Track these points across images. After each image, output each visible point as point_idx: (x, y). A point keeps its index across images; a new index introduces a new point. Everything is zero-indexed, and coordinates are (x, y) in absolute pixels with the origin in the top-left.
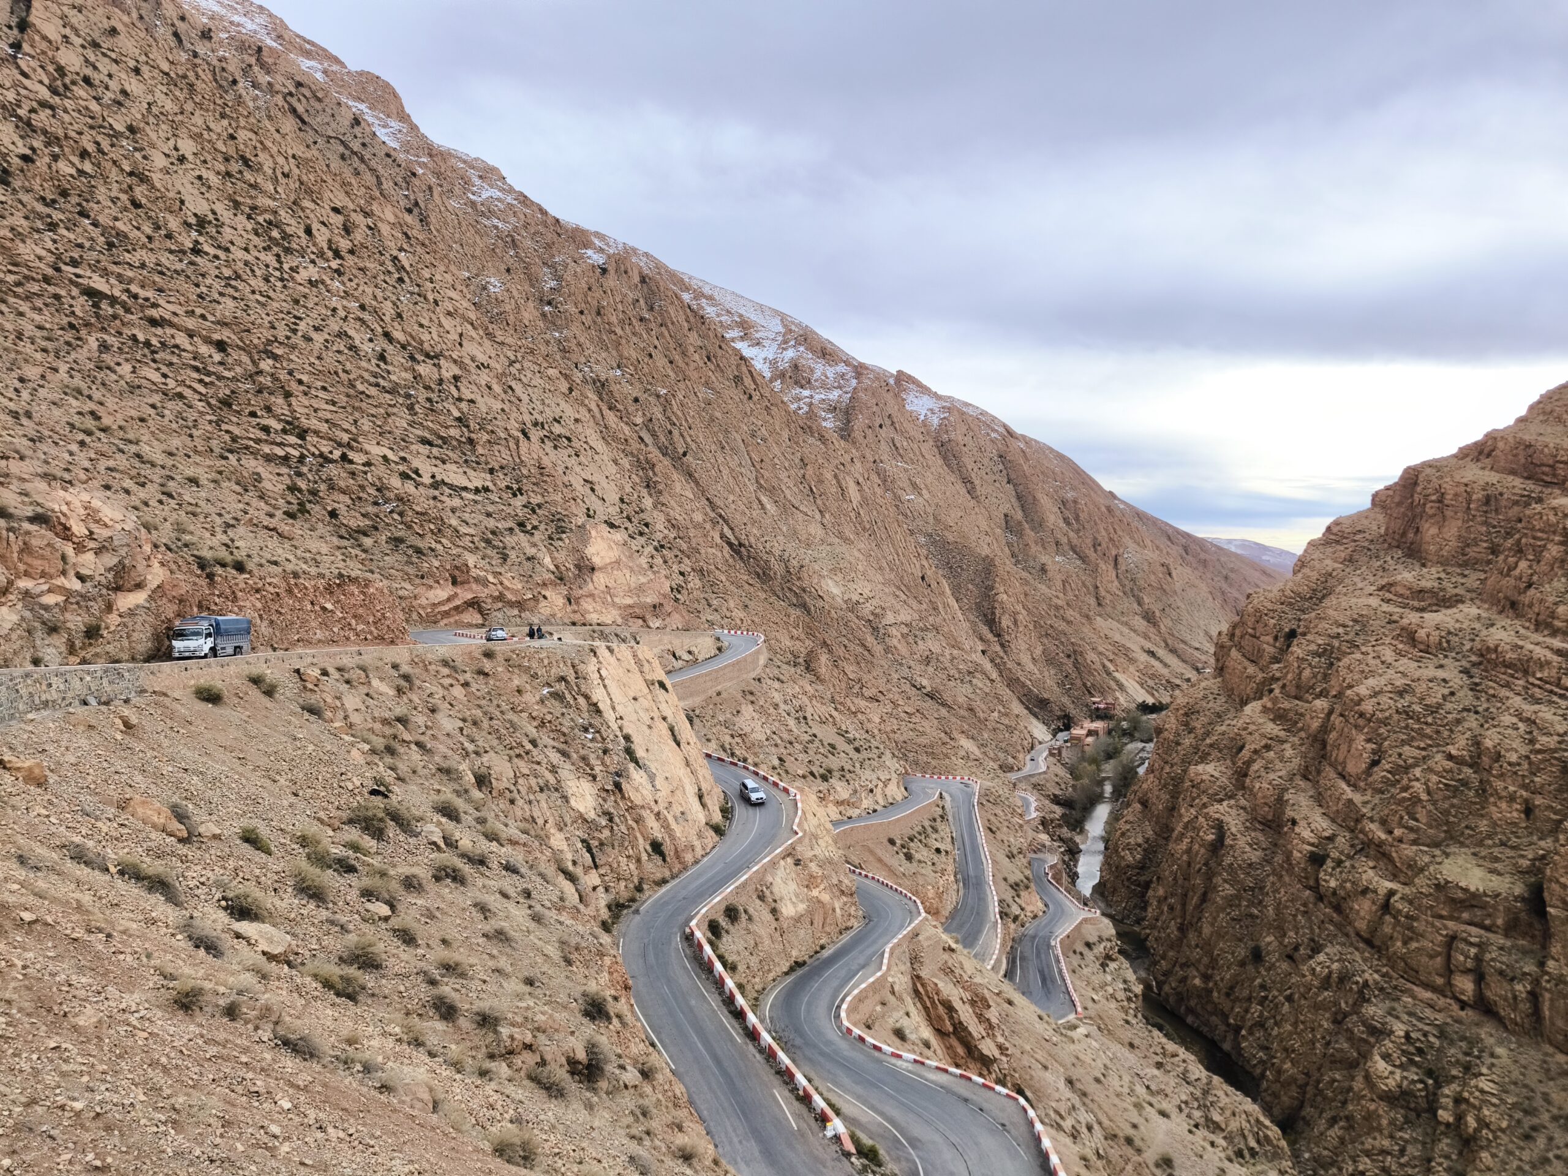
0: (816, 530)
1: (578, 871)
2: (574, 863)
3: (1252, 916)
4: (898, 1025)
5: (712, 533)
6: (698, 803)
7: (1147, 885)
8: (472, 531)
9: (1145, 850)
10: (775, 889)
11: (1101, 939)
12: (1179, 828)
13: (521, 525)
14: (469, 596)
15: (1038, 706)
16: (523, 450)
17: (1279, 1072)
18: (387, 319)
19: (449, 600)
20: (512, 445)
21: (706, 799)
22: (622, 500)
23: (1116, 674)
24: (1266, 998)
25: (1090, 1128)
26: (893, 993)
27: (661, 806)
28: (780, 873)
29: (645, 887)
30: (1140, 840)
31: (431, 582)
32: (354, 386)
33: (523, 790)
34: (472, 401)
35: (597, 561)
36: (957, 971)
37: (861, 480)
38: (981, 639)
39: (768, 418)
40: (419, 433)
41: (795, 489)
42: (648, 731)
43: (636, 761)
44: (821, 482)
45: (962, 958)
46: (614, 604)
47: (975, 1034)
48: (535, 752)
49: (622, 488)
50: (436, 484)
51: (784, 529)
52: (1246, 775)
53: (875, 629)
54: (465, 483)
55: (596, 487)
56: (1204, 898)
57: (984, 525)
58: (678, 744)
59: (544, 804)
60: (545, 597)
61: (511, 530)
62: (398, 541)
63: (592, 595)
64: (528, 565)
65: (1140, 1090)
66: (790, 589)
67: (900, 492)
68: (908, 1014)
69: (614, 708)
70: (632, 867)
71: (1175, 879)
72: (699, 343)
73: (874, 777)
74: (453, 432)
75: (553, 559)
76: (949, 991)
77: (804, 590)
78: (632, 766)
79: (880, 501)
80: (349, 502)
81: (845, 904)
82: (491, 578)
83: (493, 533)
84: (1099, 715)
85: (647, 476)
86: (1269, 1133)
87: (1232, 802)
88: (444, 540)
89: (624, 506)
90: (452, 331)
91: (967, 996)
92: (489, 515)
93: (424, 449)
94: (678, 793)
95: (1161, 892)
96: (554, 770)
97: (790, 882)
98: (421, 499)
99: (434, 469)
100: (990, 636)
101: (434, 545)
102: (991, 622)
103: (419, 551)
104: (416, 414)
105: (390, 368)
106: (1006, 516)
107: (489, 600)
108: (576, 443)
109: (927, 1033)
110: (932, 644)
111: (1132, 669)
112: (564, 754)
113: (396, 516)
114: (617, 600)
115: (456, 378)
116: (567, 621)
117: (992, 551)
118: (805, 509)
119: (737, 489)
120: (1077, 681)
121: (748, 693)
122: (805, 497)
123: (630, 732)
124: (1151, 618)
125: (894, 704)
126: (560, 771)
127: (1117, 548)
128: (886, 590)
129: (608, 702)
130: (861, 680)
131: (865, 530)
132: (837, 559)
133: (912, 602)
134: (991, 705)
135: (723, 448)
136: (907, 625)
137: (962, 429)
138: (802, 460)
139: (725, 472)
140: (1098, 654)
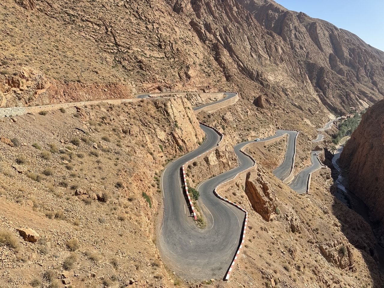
0: (268, 62)
1: (155, 153)
2: (155, 151)
6: (195, 137)
7: (352, 159)
8: (158, 69)
10: (209, 158)
14: (157, 86)
15: (334, 110)
16: (174, 46)
19: (152, 87)
20: (171, 45)
21: (198, 136)
23: (360, 100)
26: (236, 184)
27: (183, 138)
28: (212, 154)
29: (177, 157)
31: (147, 82)
32: (130, 33)
33: (141, 134)
34: (161, 34)
35: (191, 75)
41: (262, 50)
43: (177, 127)
44: (270, 48)
45: (262, 177)
46: (196, 86)
47: (262, 195)
48: (150, 125)
49: (204, 54)
50: (151, 57)
51: (258, 62)
52: (383, 130)
53: (283, 90)
54: (158, 56)
55: (197, 55)
58: (191, 122)
60: (177, 85)
61: (169, 68)
62: (139, 72)
63: (190, 84)
64: (172, 77)
65: (319, 211)
66: (258, 79)
70: (174, 152)
73: (265, 130)
74: (156, 43)
75: (179, 75)
76: (255, 184)
80: (128, 63)
82: (162, 81)
83: (164, 69)
84: (351, 112)
88: (151, 72)
89: (205, 60)
90: (157, 15)
91: (261, 186)
92: (163, 64)
93: (148, 48)
94: (189, 135)
97: (214, 157)
98: (146, 61)
99: (150, 53)
102: (321, 86)
103: (144, 75)
107: (162, 87)
108: (192, 43)
109: (244, 194)
110: (301, 93)
112: (159, 125)
113: (139, 66)
116: (183, 91)
117: (325, 65)
118: (265, 56)
119: (245, 52)
120: (347, 103)
121: (229, 109)
122: (265, 53)
123: (177, 120)
124: (375, 83)
125: (284, 110)
126: (156, 129)
127: (367, 63)
128: (288, 78)
129: (172, 113)
130: (274, 104)
131: (283, 61)
132: (273, 71)
133: (295, 81)
134: (317, 109)
135: (242, 40)
136: (293, 88)
137: (318, 28)
138: (265, 42)
139: (242, 47)
140: (355, 94)
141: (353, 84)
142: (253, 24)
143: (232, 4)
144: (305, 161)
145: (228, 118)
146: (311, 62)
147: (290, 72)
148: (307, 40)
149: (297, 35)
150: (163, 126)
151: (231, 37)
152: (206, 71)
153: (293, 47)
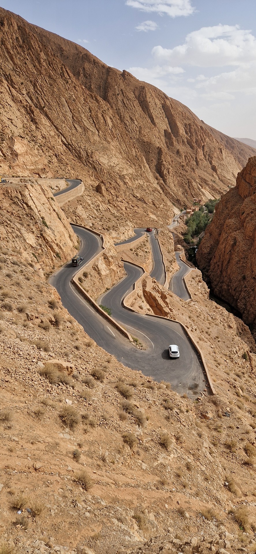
0: (97, 138)
1: (33, 264)
2: (32, 261)
3: (243, 266)
4: (140, 305)
5: (58, 140)
6: (70, 240)
7: (211, 259)
9: (210, 248)
10: (99, 267)
11: (197, 276)
12: (222, 241)
15: (177, 202)
17: (249, 311)
21: (72, 238)
22: (23, 126)
23: (202, 190)
24: (246, 290)
25: (196, 330)
26: (138, 296)
27: (58, 241)
28: (100, 262)
29: (55, 268)
30: (209, 245)
33: (11, 237)
36: (157, 288)
37: (112, 117)
38: (157, 179)
39: (75, 91)
41: (88, 121)
42: (49, 215)
43: (46, 226)
44: (97, 118)
45: (158, 284)
46: (27, 169)
47: (163, 306)
48: (11, 224)
49: (23, 122)
51: (85, 137)
52: (244, 222)
53: (120, 176)
55: (13, 121)
56: (229, 262)
57: (157, 135)
58: (60, 219)
59: (18, 242)
60: (1, 166)
63: (18, 165)
65: (210, 319)
66: (89, 162)
67: (126, 122)
68: (143, 302)
69: (37, 208)
70: (51, 262)
71: (220, 256)
73: (124, 229)
76: (154, 293)
77: (94, 162)
78: (46, 228)
79: (119, 125)
81: (120, 270)
84: (195, 204)
85: (31, 117)
86: (245, 328)
87: (239, 231)
89: (25, 129)
91: (160, 295)
94: (63, 237)
95: (215, 261)
96: (19, 230)
97: (103, 264)
100: (159, 177)
102: (160, 173)
106: (165, 131)
109: (149, 307)
110: (140, 181)
111: (207, 188)
112: (22, 225)
114: (28, 167)
116: (11, 176)
117: (160, 145)
118: (92, 130)
119: (66, 121)
120: (189, 193)
121: (80, 201)
122: (91, 124)
123: (43, 216)
124: (214, 169)
125: (128, 203)
126: (21, 231)
127: (204, 143)
128: (123, 161)
129: (34, 205)
130: (116, 195)
131: (115, 137)
132: (105, 149)
133: (132, 165)
134: (160, 202)
135: (59, 104)
136: (131, 174)
137: (148, 95)
138: (89, 109)
139: (61, 114)
140: (196, 182)
141: (193, 169)
142: (70, 82)
143: (37, 47)
144: (173, 264)
145: (81, 214)
146: (145, 140)
147: (125, 153)
148: (137, 110)
149: (125, 102)
150: (29, 225)
151: (44, 98)
153: (121, 119)
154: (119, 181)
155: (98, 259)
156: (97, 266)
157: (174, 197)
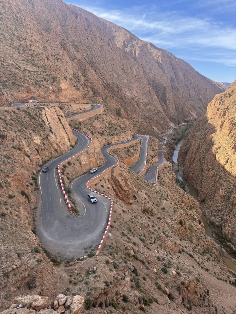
0: (125, 81)
2: (31, 154)
3: (202, 162)
4: (102, 185)
6: (68, 141)
8: (32, 81)
9: (187, 149)
10: (81, 159)
11: (168, 167)
12: (192, 145)
13: (45, 79)
14: (32, 96)
15: (173, 120)
16: (46, 62)
17: (203, 192)
18: (13, 30)
19: (26, 96)
20: (43, 61)
21: (71, 140)
22: (73, 74)
23: (191, 113)
24: (203, 178)
27: (58, 142)
28: (83, 156)
29: (52, 158)
30: (186, 147)
31: (22, 93)
32: (5, 47)
33: (18, 139)
34: (34, 50)
35: (63, 88)
37: (137, 69)
38: (162, 105)
39: (115, 54)
40: (21, 58)
41: (121, 71)
42: (56, 126)
43: (52, 132)
44: (127, 69)
46: (67, 98)
48: (26, 131)
49: (74, 71)
50: (24, 70)
51: (118, 80)
53: (137, 104)
54: (32, 70)
55: (67, 71)
57: (166, 79)
58: (64, 129)
59: (23, 142)
60: (50, 96)
61: (42, 81)
62: (14, 83)
63: (61, 96)
64: (46, 89)
65: (164, 195)
66: (119, 94)
67: (147, 72)
68: (106, 183)
70: (49, 154)
71: (190, 155)
72: (100, 36)
73: (125, 135)
74: (29, 58)
75: (52, 87)
77: (122, 94)
78: (51, 134)
79: (141, 74)
80: (3, 74)
82: (37, 92)
83: (38, 81)
84: (185, 121)
87: (203, 140)
88: (25, 83)
90: (30, 33)
92: (37, 77)
93: (22, 62)
94: (63, 140)
95: (187, 157)
96: (30, 134)
97: (85, 157)
98: (20, 73)
99: (25, 67)
100: (164, 104)
101: (23, 84)
102: (165, 102)
103: (19, 85)
104: (20, 54)
105: (14, 42)
106: (171, 77)
107: (36, 97)
108: (63, 60)
109: (109, 186)
110: (150, 107)
111: (195, 112)
112: (34, 131)
113: (14, 78)
114: (67, 97)
115: (30, 45)
116: (56, 102)
117: (167, 85)
118: (123, 76)
119: (107, 71)
120: (182, 114)
121: (97, 118)
122: (123, 73)
123: (52, 126)
126: (32, 135)
127: (195, 85)
128: (141, 94)
129: (47, 120)
131: (137, 81)
132: (130, 87)
133: (147, 97)
134: (161, 120)
135: (104, 61)
136: (145, 102)
138: (123, 64)
139: (105, 67)
140: (188, 108)
144: (154, 158)
146: (157, 82)
147: (143, 90)
149: (147, 60)
150: (39, 132)
151: (96, 58)
152: (76, 85)
153: (144, 70)
154: (136, 106)
155: (82, 154)
156: (80, 158)
157: (172, 116)
